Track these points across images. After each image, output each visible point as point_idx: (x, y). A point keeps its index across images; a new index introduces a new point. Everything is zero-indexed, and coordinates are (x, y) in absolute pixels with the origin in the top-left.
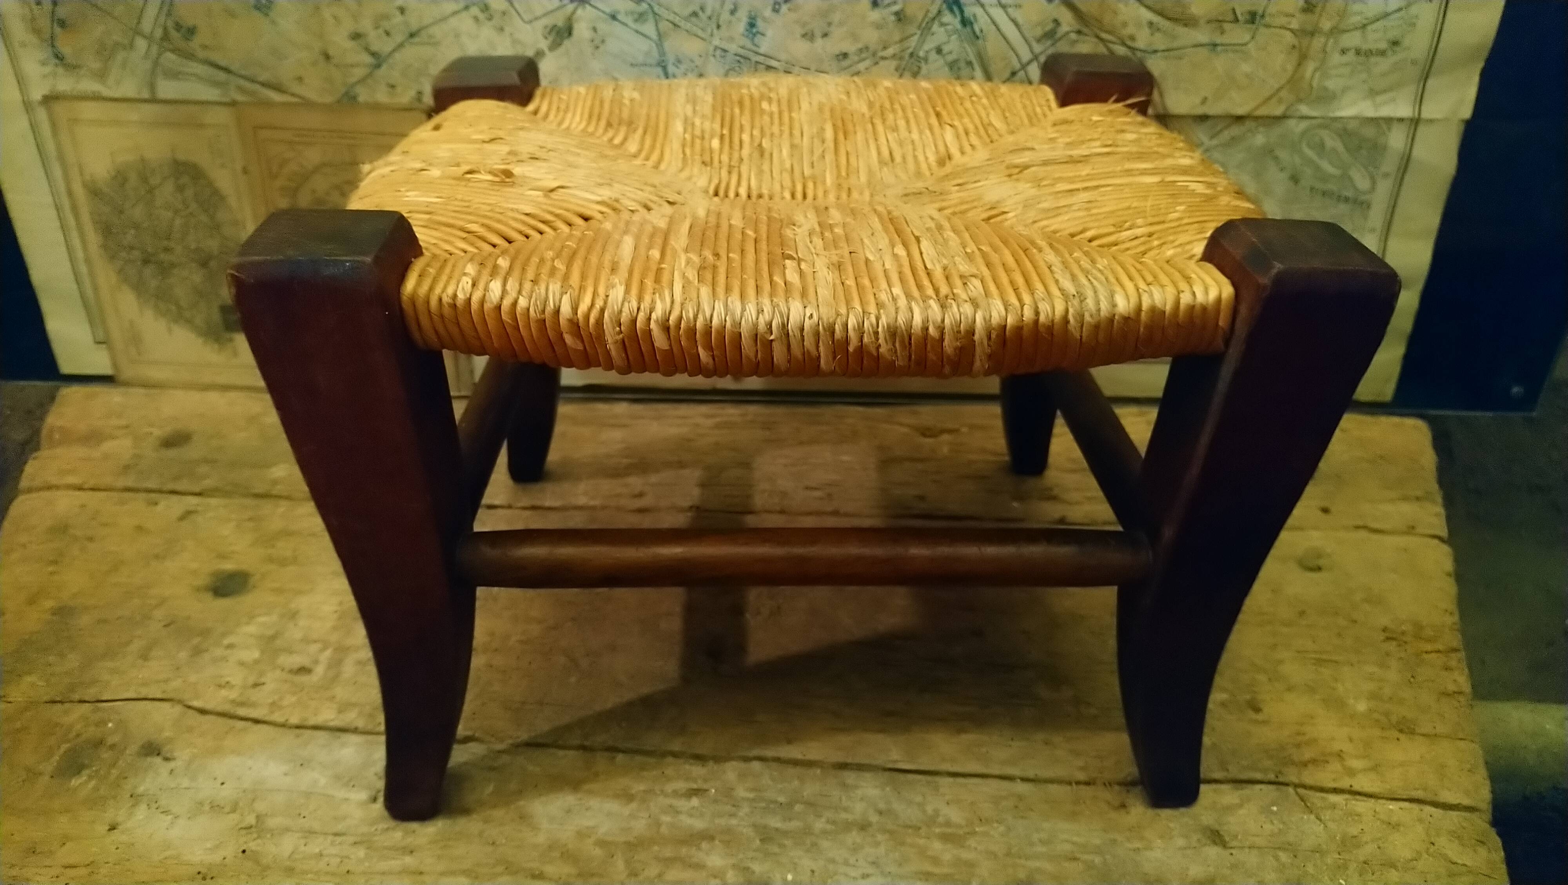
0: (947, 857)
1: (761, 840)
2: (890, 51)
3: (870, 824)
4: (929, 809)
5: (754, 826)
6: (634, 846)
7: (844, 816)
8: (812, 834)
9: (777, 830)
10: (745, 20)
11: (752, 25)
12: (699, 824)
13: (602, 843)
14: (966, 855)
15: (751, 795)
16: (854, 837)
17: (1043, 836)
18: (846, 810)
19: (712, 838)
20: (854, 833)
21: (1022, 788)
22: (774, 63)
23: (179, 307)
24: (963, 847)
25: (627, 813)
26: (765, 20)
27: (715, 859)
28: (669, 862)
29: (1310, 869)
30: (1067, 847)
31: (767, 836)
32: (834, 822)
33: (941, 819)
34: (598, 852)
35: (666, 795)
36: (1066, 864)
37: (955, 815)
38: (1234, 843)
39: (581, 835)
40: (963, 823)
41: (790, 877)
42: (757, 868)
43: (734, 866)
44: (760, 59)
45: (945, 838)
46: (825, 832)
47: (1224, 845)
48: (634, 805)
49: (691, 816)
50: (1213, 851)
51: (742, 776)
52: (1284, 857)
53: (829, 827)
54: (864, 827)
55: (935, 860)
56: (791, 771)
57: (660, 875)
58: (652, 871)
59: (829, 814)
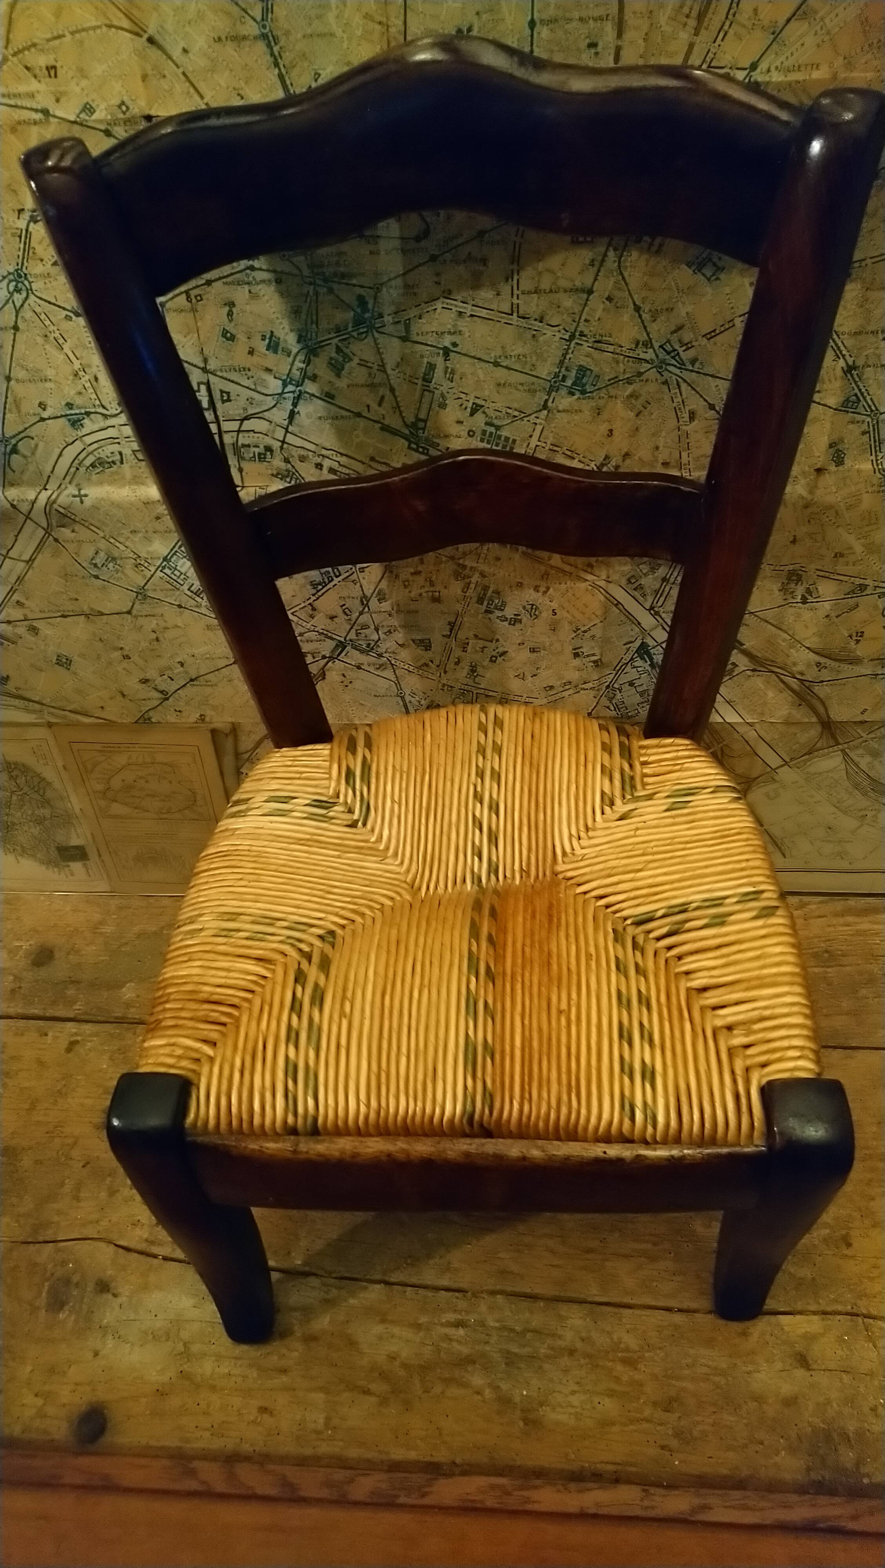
0: (625, 1378)
1: (506, 1364)
2: (590, 685)
3: (576, 1350)
4: (615, 1337)
5: (500, 1351)
6: (425, 1369)
7: (560, 1343)
8: (539, 1359)
9: (516, 1354)
10: (467, 669)
11: (473, 671)
12: (465, 1350)
13: (404, 1366)
14: (638, 1376)
15: (497, 1325)
16: (565, 1361)
17: (690, 1361)
18: (560, 1337)
19: (474, 1362)
20: (566, 1358)
21: (678, 1318)
22: (491, 694)
23: (22, 847)
24: (636, 1369)
25: (418, 1340)
26: (483, 667)
27: (478, 1380)
28: (449, 1381)
29: (862, 1390)
30: (705, 1370)
31: (511, 1360)
32: (552, 1348)
33: (622, 1346)
34: (402, 1373)
35: (442, 1325)
36: (702, 1384)
37: (631, 1341)
38: (815, 1367)
39: (392, 1358)
40: (637, 1348)
41: (525, 1393)
42: (504, 1386)
43: (490, 1385)
44: (482, 691)
45: (625, 1361)
46: (547, 1356)
47: (808, 1367)
48: (422, 1334)
49: (459, 1342)
50: (800, 1373)
51: (491, 1308)
52: (846, 1378)
53: (549, 1352)
54: (572, 1352)
55: (617, 1380)
56: (525, 1304)
57: (443, 1393)
58: (438, 1389)
59: (549, 1341)
